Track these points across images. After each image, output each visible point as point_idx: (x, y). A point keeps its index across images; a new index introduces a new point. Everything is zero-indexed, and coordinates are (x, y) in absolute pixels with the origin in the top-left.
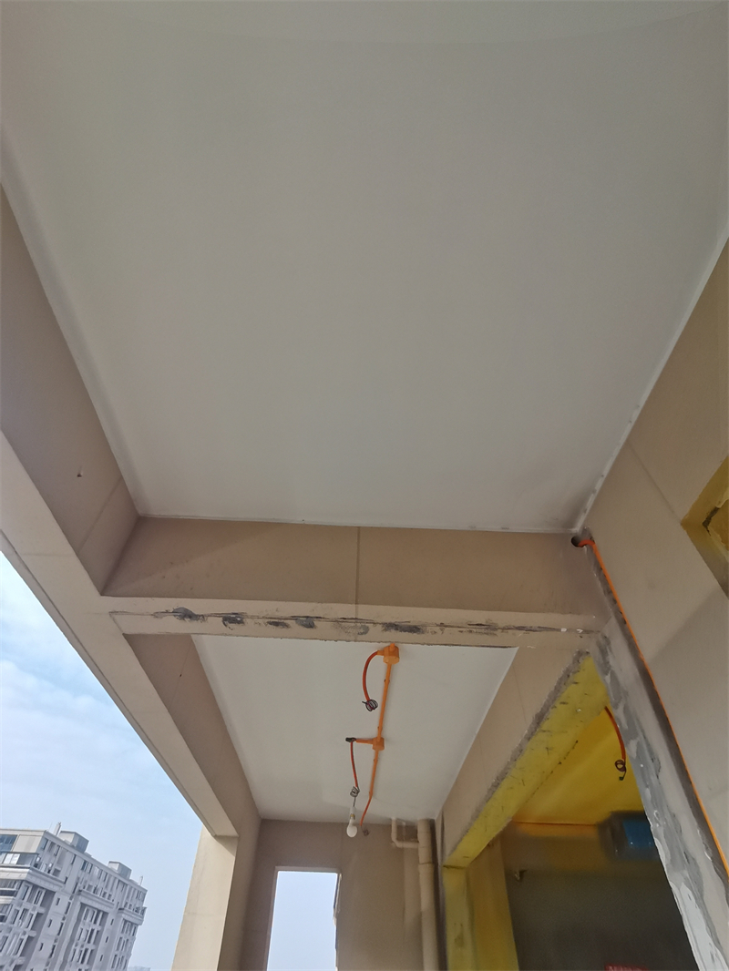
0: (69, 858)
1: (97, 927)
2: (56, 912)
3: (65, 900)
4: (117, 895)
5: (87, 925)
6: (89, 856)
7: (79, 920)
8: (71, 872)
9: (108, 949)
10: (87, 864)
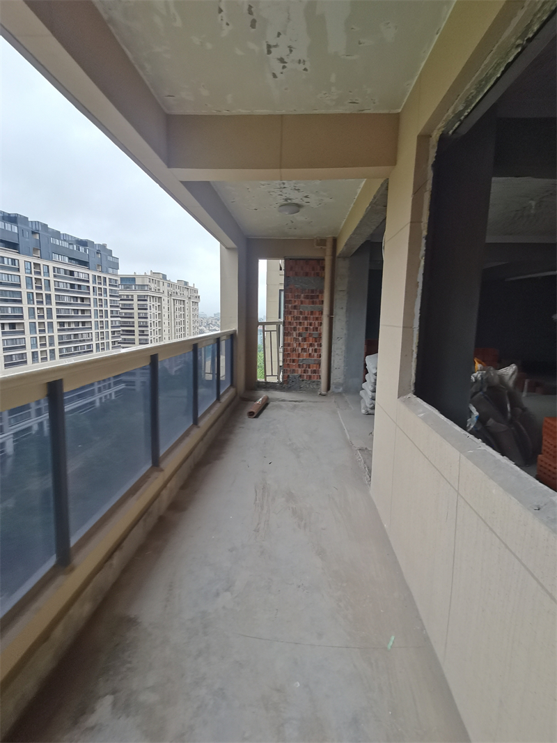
0: (161, 283)
1: (182, 306)
2: (165, 304)
3: (166, 299)
4: (186, 293)
5: (178, 306)
6: (169, 281)
7: (174, 305)
8: (164, 288)
9: (190, 312)
10: (170, 285)
